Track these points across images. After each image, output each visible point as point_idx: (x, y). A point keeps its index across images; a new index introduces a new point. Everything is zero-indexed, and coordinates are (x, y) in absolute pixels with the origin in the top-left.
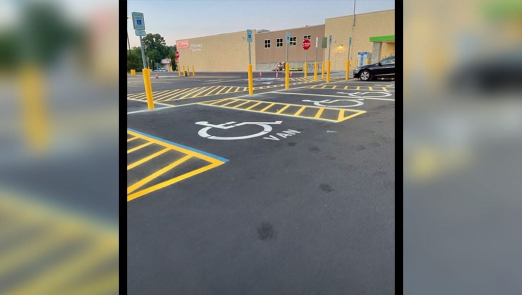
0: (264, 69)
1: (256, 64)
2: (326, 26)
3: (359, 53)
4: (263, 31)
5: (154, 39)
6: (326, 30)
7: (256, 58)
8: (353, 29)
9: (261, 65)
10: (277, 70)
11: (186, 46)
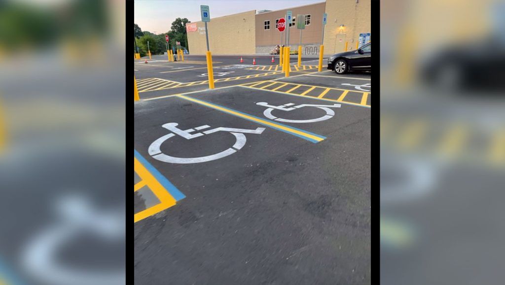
0: (263, 53)
1: (256, 46)
2: (326, 4)
3: (361, 35)
4: (266, 11)
5: (182, 23)
6: (326, 8)
7: (256, 40)
8: (356, 6)
9: (261, 48)
10: (275, 54)
11: (194, 29)
